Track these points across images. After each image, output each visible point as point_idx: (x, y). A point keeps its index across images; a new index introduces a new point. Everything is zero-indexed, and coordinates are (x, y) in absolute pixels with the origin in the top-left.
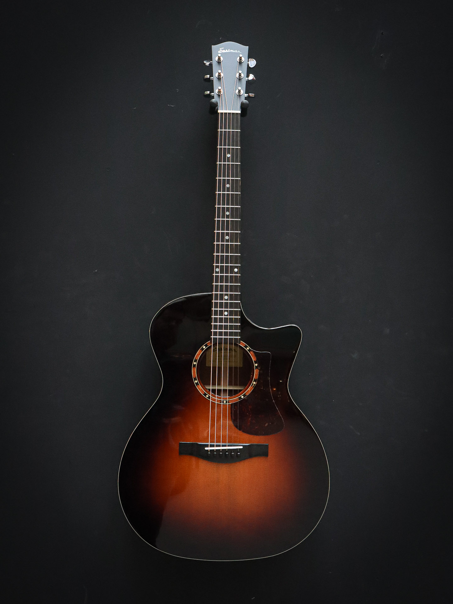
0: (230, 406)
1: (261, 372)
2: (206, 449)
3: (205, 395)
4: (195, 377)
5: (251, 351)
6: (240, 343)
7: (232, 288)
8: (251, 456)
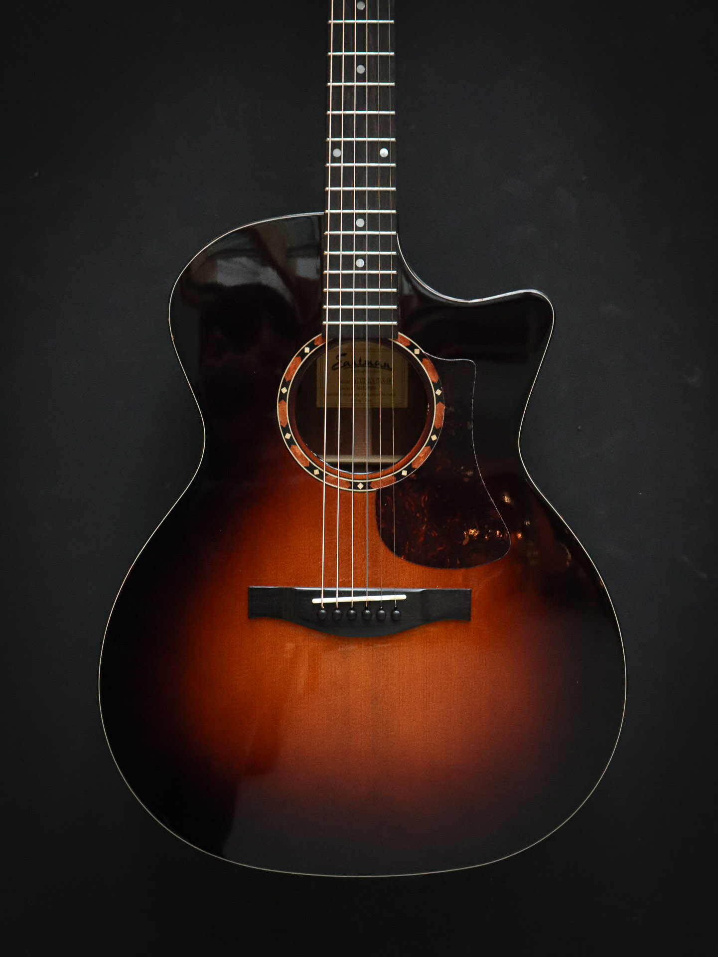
0: (374, 495)
1: (452, 409)
2: (315, 601)
3: (311, 468)
4: (284, 426)
5: (426, 357)
6: (396, 338)
7: (374, 200)
8: (428, 619)
